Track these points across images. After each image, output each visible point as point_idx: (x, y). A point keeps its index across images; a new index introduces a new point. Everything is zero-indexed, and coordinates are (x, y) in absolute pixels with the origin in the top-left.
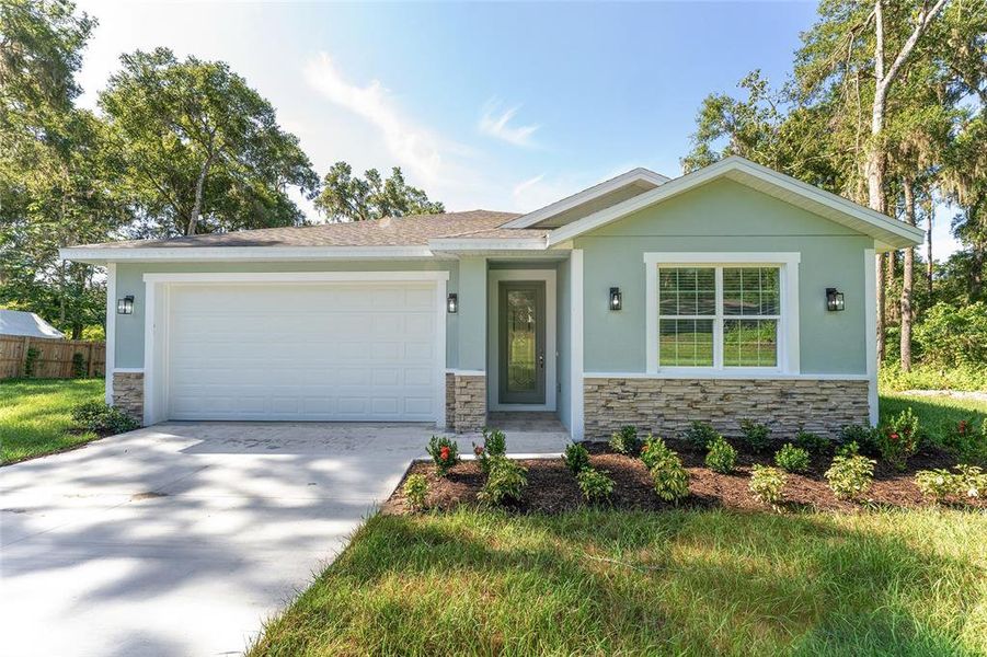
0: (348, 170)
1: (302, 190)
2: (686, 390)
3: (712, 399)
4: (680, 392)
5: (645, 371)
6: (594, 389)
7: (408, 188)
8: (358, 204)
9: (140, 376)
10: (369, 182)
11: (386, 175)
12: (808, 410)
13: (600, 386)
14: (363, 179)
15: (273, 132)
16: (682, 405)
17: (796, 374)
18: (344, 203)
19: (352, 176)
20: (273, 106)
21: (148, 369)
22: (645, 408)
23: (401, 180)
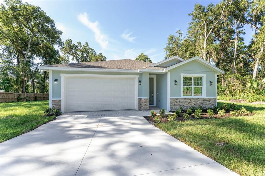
0: (71, 41)
1: (59, 46)
2: (188, 100)
3: (192, 102)
4: (187, 101)
5: (181, 97)
6: (172, 100)
7: (89, 48)
8: (74, 51)
9: (60, 101)
10: (78, 45)
11: (83, 44)
12: (207, 103)
13: (173, 100)
14: (76, 44)
15: (54, 29)
16: (187, 103)
17: (205, 97)
18: (71, 51)
19: (72, 43)
20: (54, 21)
21: (62, 98)
22: (181, 104)
23: (88, 46)
